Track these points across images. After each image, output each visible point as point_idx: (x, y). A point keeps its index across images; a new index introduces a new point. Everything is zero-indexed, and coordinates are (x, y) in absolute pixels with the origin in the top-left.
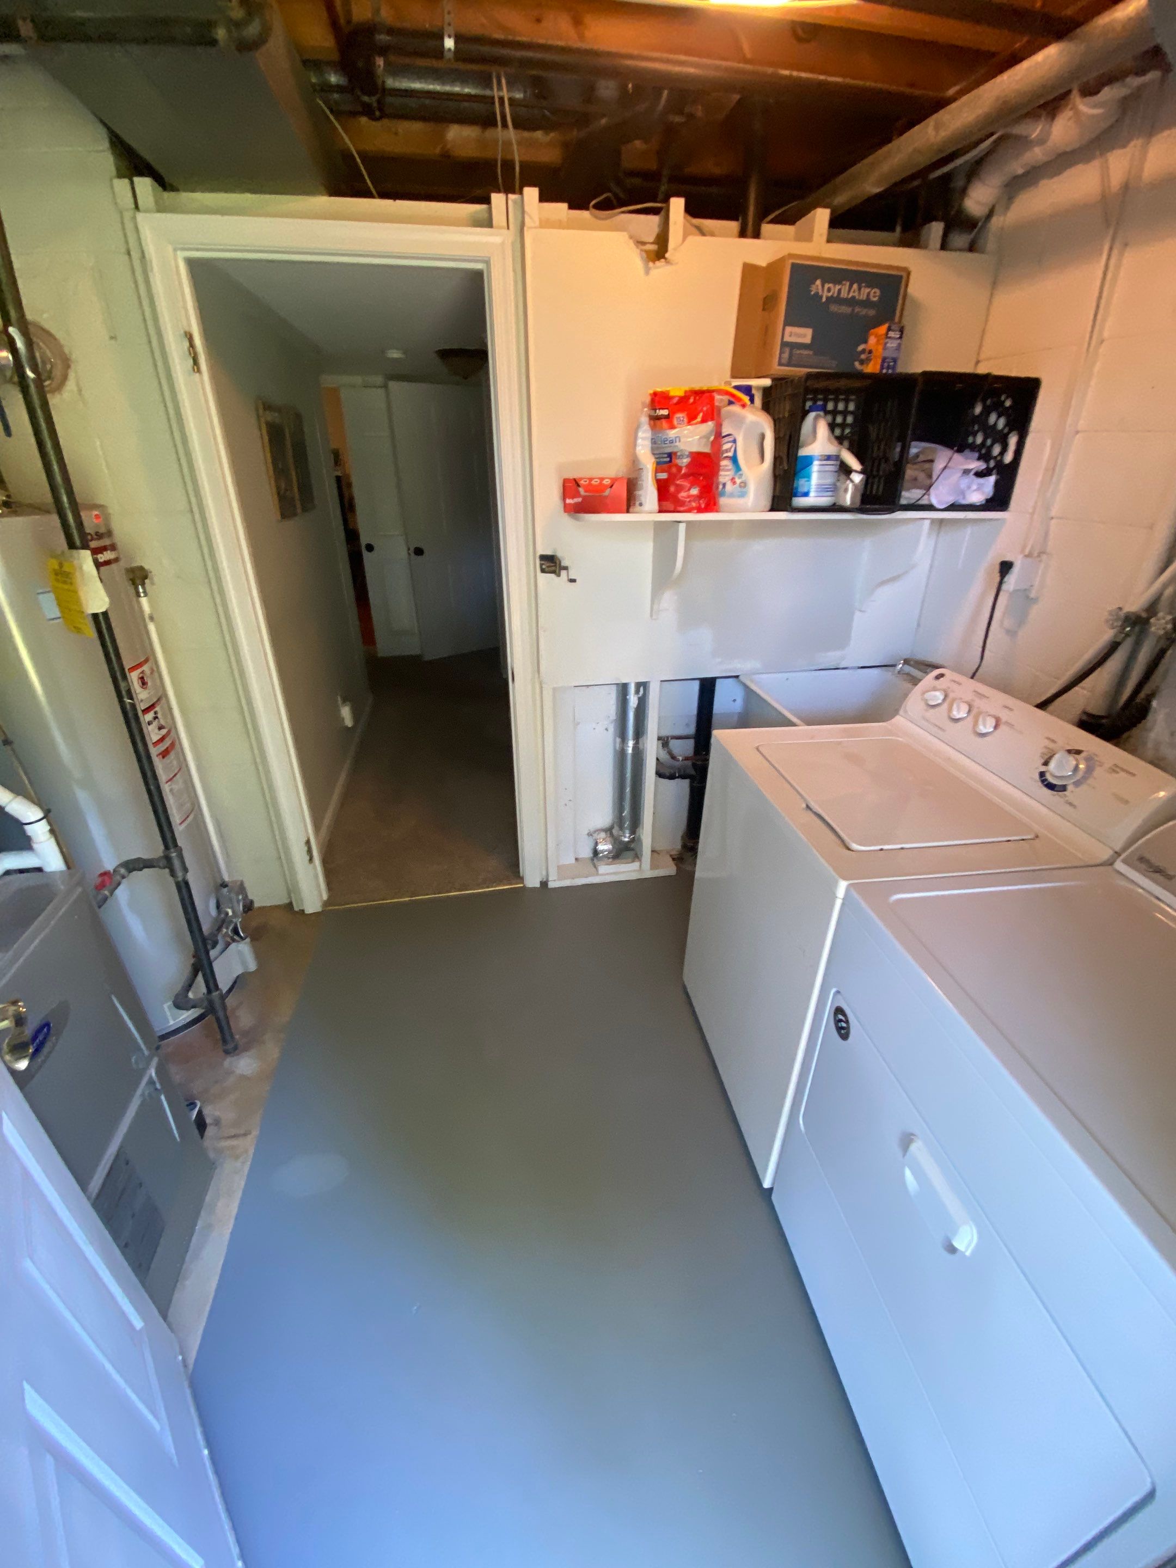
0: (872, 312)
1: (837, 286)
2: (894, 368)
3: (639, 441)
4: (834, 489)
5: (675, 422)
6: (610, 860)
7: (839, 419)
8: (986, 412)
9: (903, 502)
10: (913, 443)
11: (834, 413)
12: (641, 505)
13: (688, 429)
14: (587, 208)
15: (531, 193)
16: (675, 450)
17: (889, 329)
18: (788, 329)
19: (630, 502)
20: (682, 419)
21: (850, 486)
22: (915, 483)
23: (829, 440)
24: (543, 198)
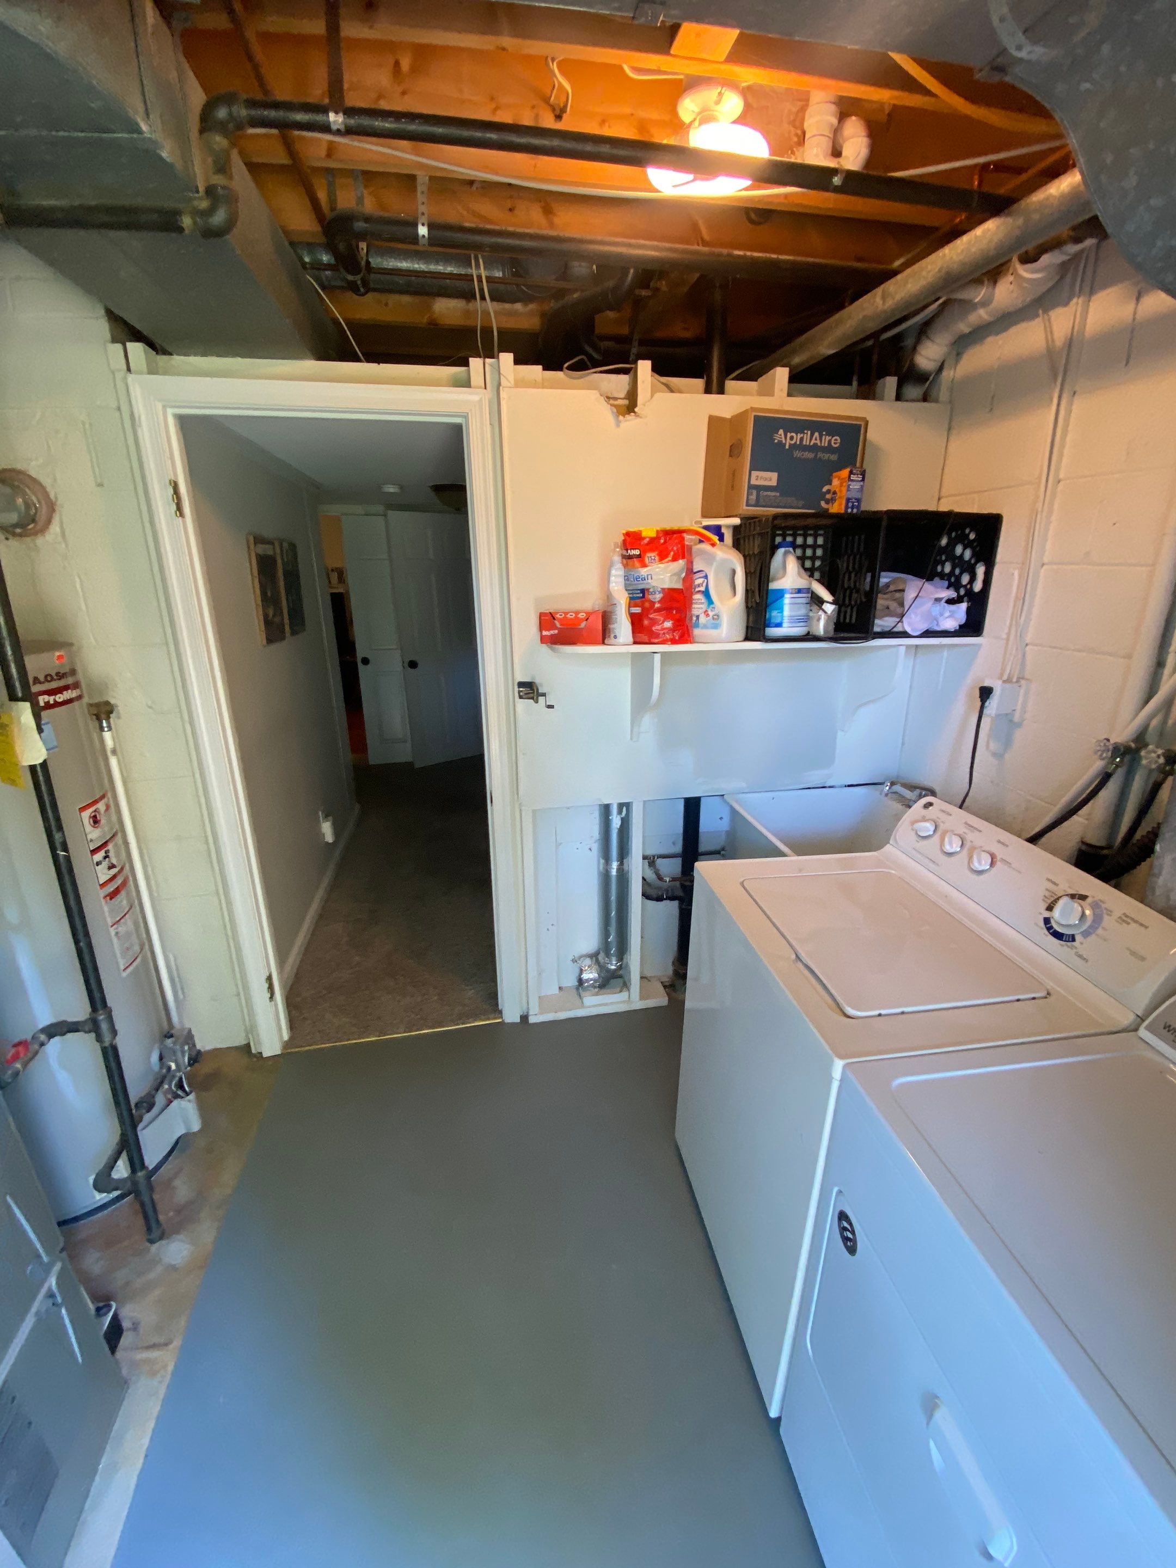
0: (834, 457)
1: (799, 434)
2: (858, 507)
3: (612, 579)
4: (807, 619)
5: (647, 560)
6: (597, 990)
7: (809, 552)
8: (952, 544)
9: (877, 629)
10: (883, 574)
11: (804, 547)
12: (615, 637)
13: (659, 568)
14: (561, 370)
15: (507, 358)
16: (647, 587)
17: (851, 473)
18: (754, 473)
19: (604, 634)
20: (653, 558)
21: (823, 616)
22: (888, 612)
23: (799, 574)
24: (517, 362)
